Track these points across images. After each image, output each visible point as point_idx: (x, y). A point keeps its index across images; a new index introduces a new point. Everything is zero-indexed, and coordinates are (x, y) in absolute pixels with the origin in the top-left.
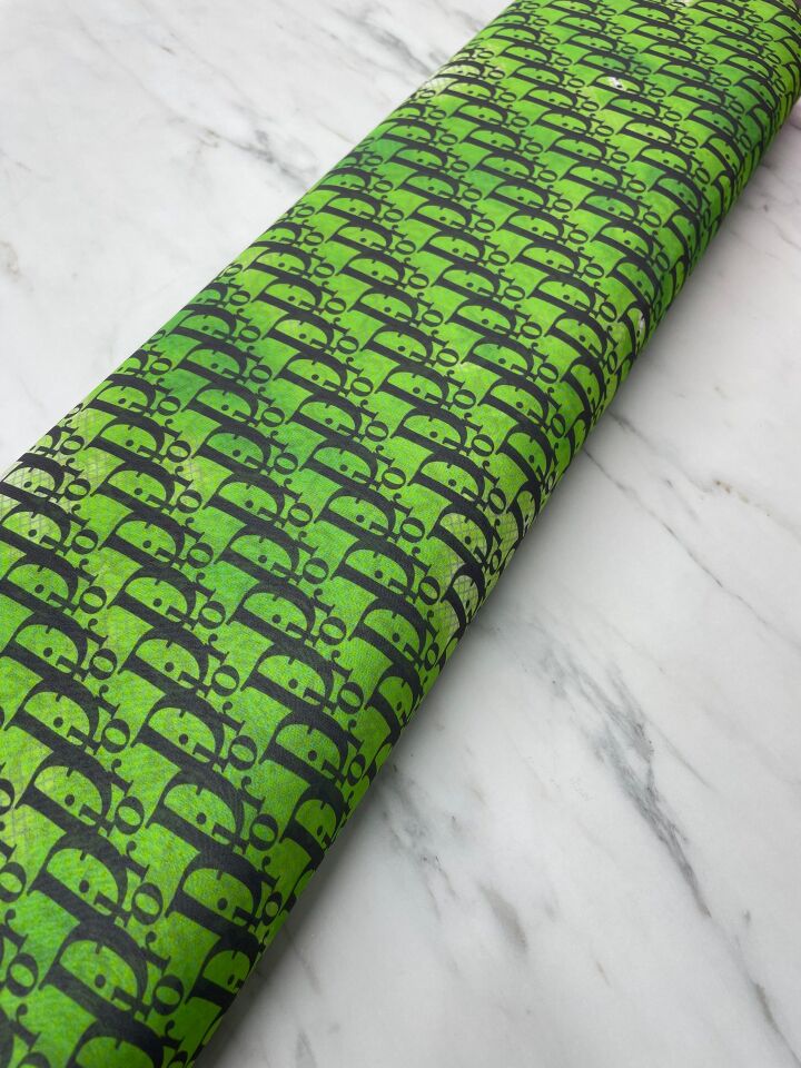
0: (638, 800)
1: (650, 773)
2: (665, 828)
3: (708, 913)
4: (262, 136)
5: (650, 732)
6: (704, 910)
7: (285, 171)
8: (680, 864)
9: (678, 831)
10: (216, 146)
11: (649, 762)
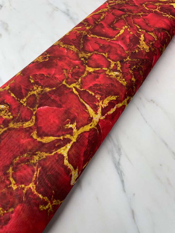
0: (115, 164)
1: (120, 159)
2: (120, 172)
3: (125, 192)
4: (68, 10)
5: (122, 151)
6: (124, 191)
7: (71, 18)
8: (121, 180)
9: (123, 173)
10: (57, 11)
11: (120, 157)
